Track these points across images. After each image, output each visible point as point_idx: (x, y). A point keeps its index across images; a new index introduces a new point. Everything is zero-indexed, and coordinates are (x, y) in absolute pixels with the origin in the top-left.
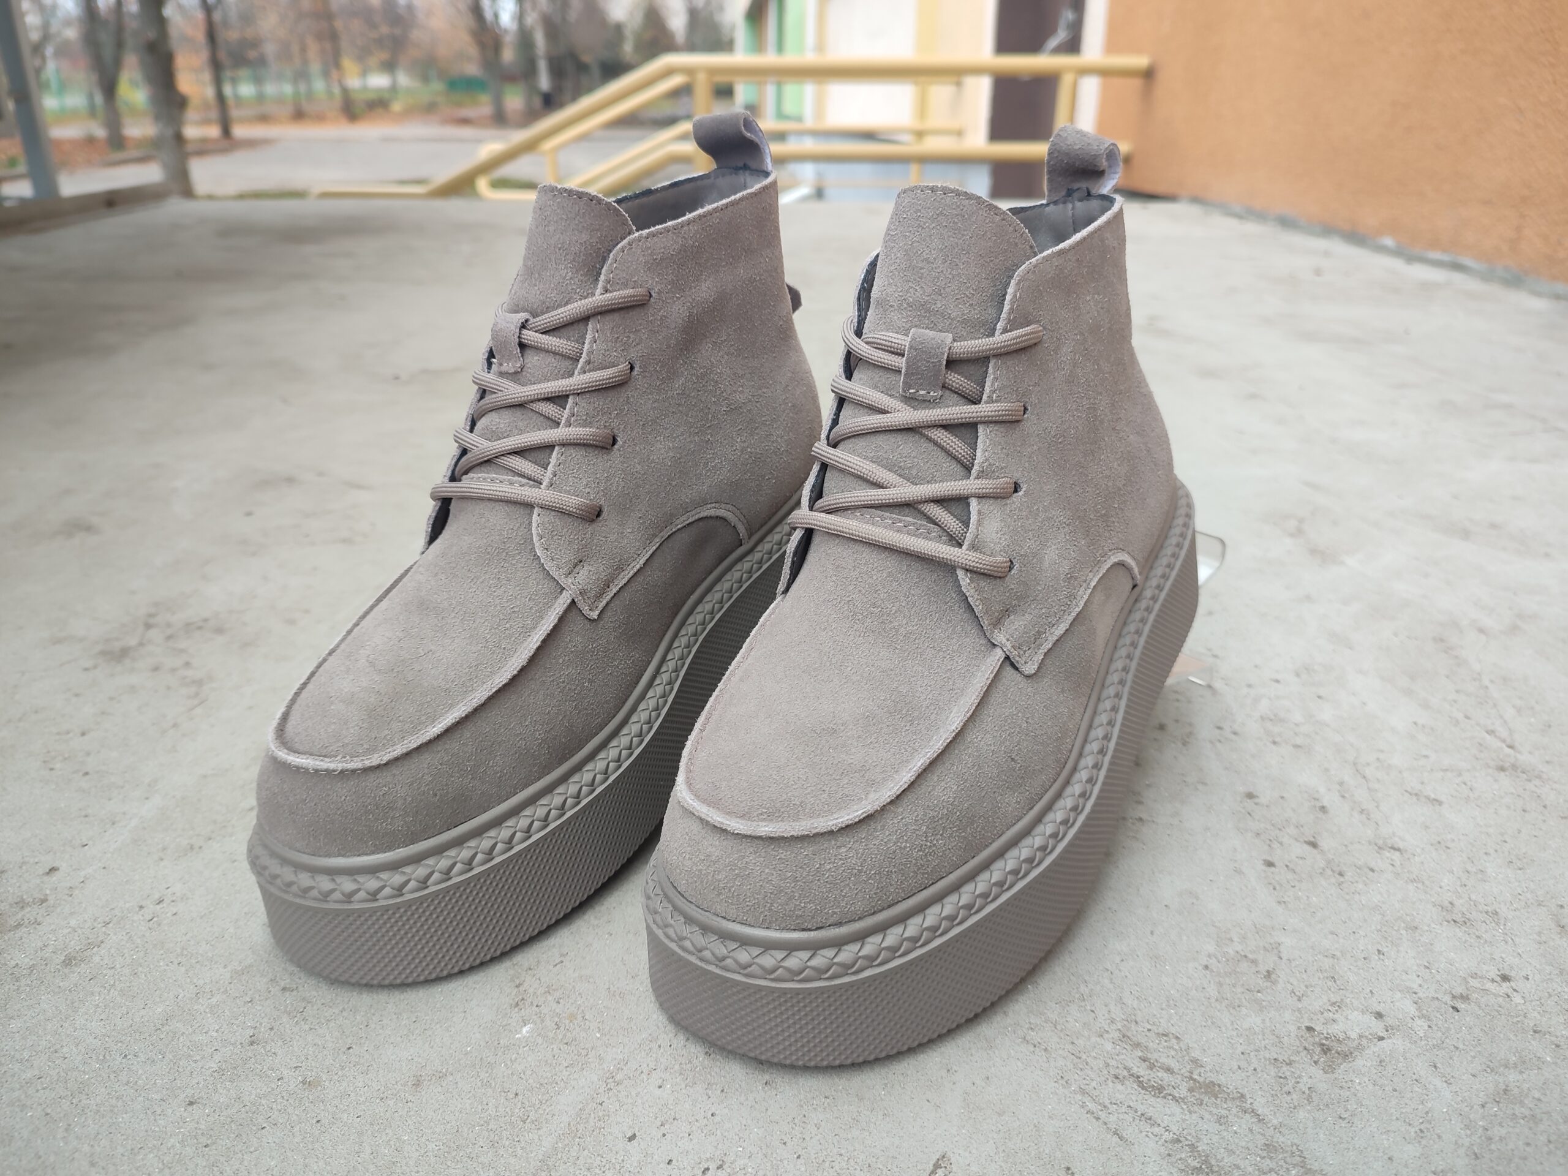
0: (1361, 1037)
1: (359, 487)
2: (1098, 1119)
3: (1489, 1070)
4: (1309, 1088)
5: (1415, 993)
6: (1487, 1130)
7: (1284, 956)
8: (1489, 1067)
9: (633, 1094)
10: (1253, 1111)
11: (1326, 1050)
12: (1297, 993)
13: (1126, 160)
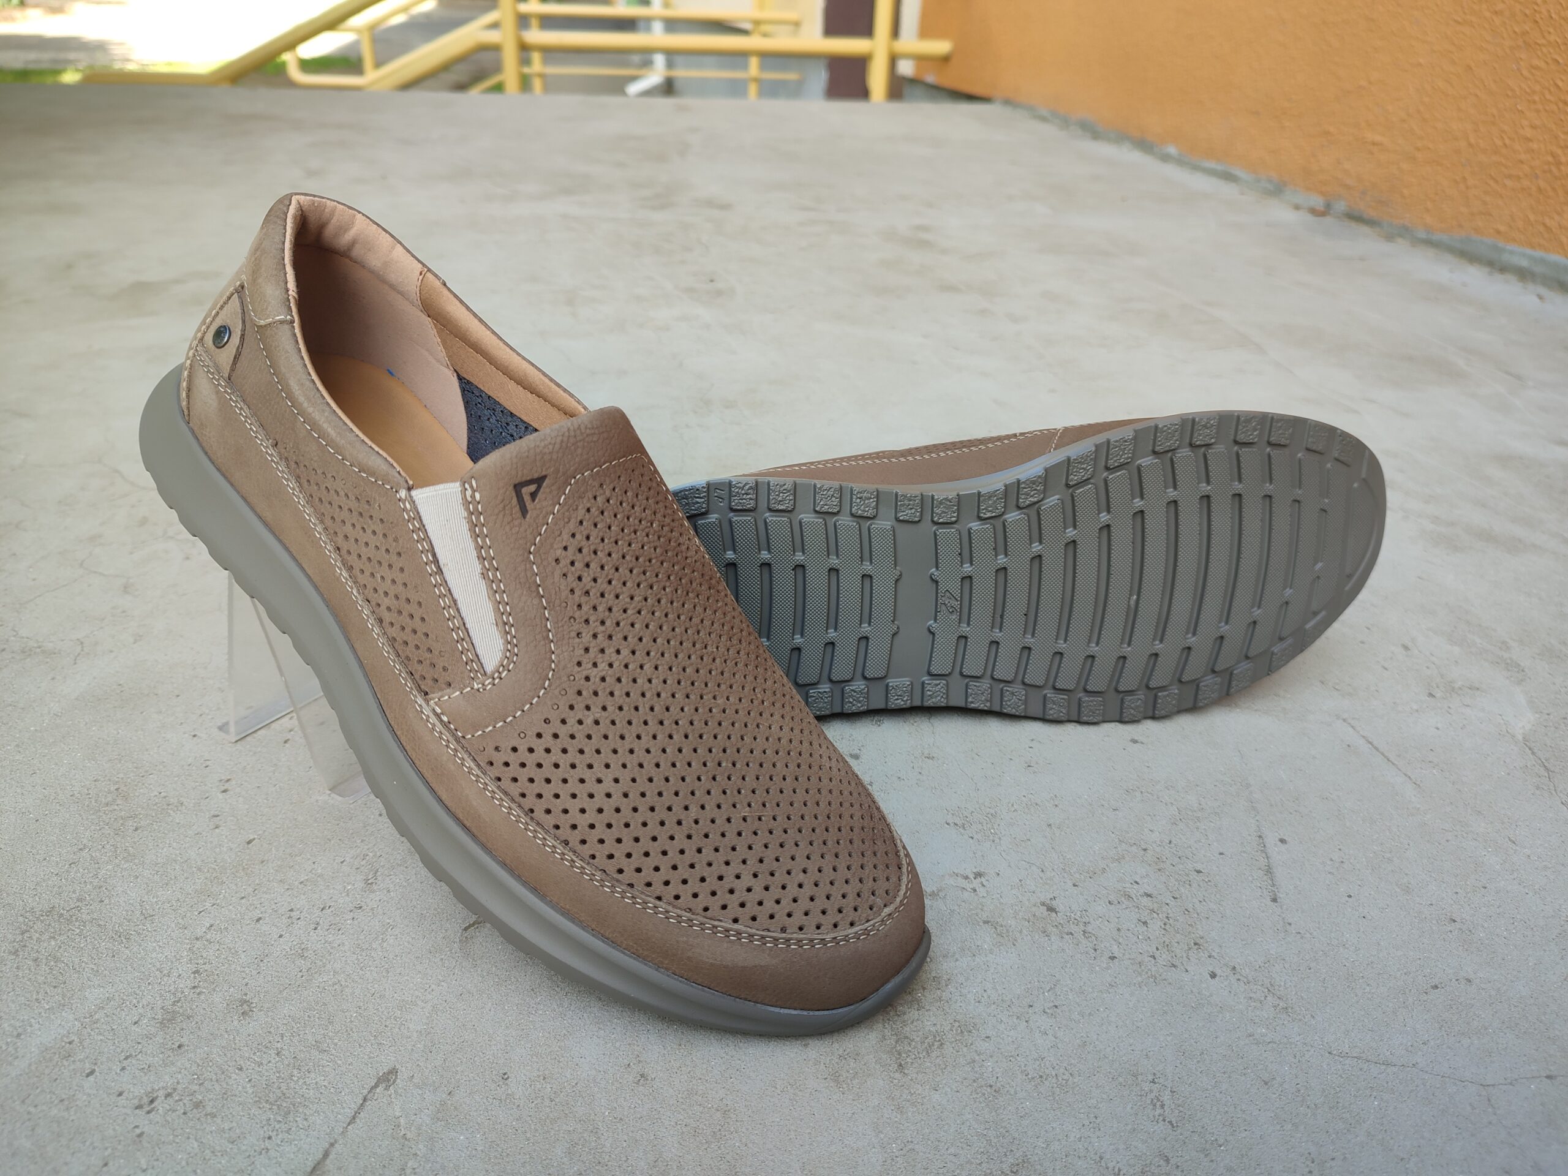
13: (946, 59)
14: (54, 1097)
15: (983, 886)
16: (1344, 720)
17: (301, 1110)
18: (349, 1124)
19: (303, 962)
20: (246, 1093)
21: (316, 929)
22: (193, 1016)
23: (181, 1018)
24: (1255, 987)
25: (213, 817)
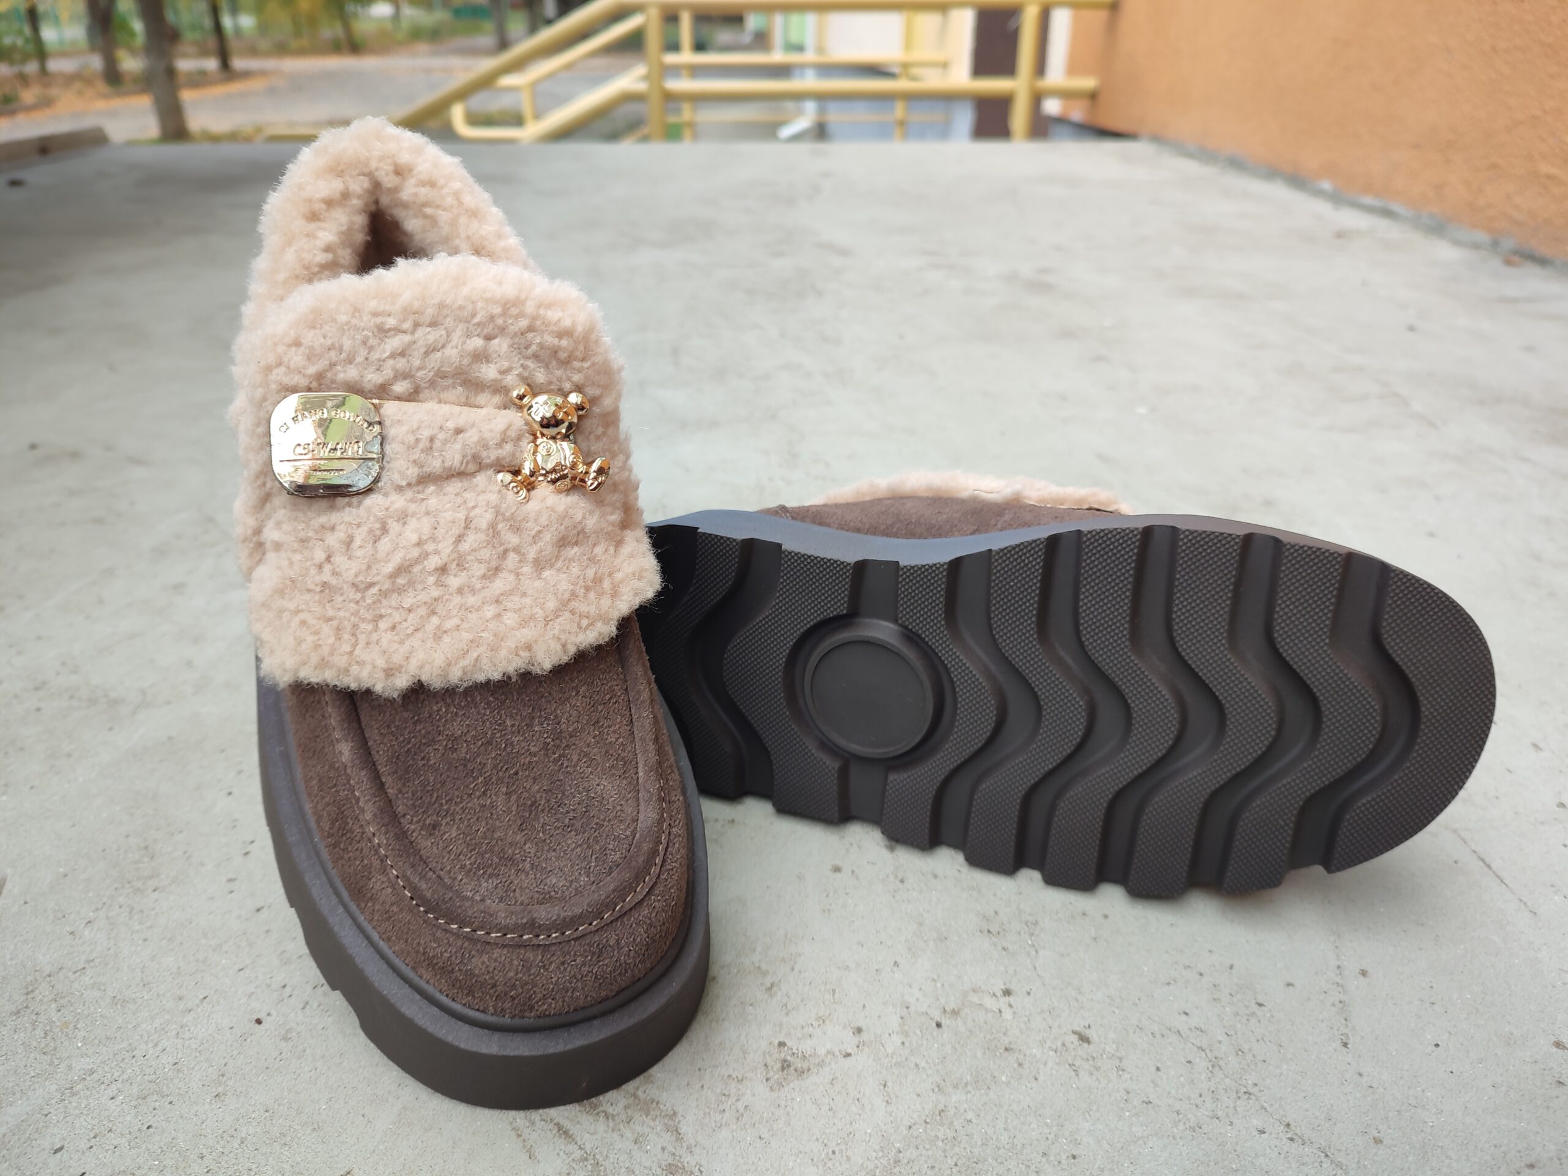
0: (828, 1052)
1: (138, 462)
2: (519, 1136)
3: (936, 1090)
4: (746, 1106)
5: (907, 1008)
6: (900, 1152)
7: (797, 968)
8: (938, 1087)
9: (83, 1105)
10: (677, 1130)
11: (785, 1065)
12: (789, 1007)
13: (1093, 96)
15: (1011, 1006)
16: (1455, 831)
19: (284, 1044)
21: (304, 1008)
22: (167, 1095)
23: (155, 1097)
24: (1311, 1150)
25: (230, 880)
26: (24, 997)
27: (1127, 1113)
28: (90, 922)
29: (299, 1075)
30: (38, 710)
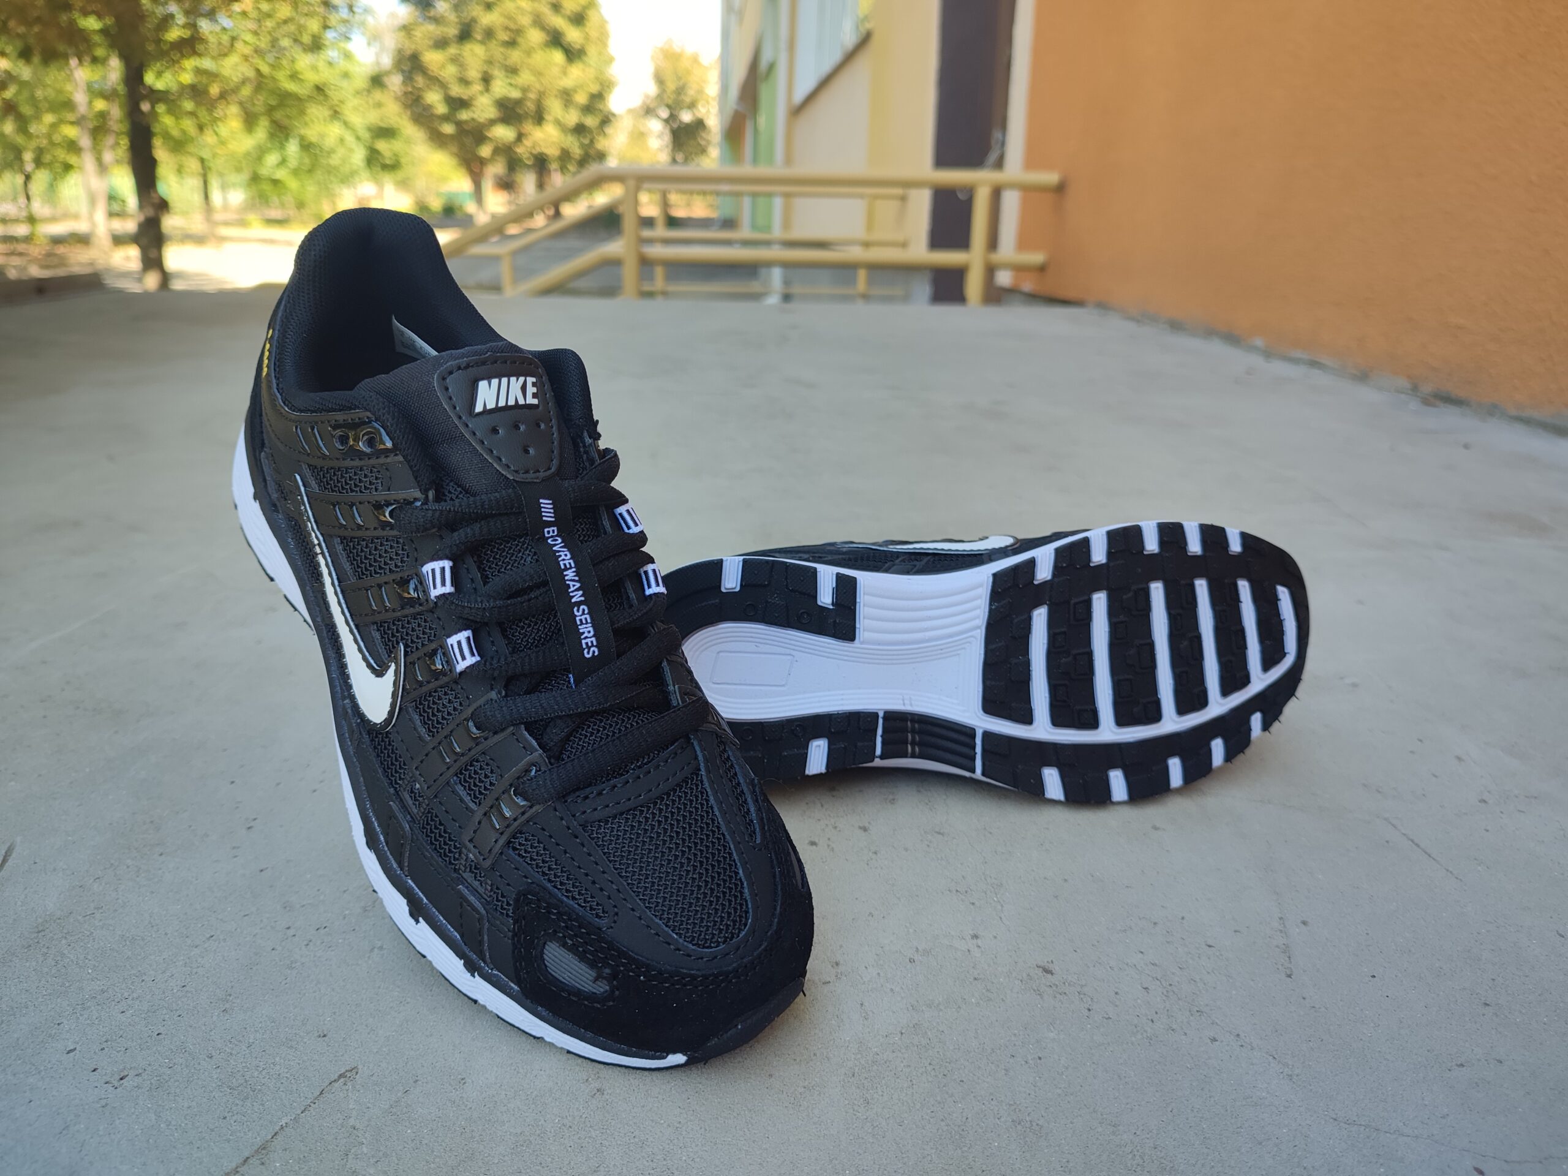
13: (1042, 269)
14: (34, 1068)
15: (978, 946)
16: (1386, 819)
17: (259, 1096)
18: (302, 1113)
19: (289, 972)
20: (211, 1077)
21: (307, 945)
22: (176, 1010)
23: (165, 1011)
24: (1259, 1054)
25: (234, 848)
26: (36, 935)
27: (1089, 1026)
28: (99, 878)
29: (304, 994)
30: (45, 717)
